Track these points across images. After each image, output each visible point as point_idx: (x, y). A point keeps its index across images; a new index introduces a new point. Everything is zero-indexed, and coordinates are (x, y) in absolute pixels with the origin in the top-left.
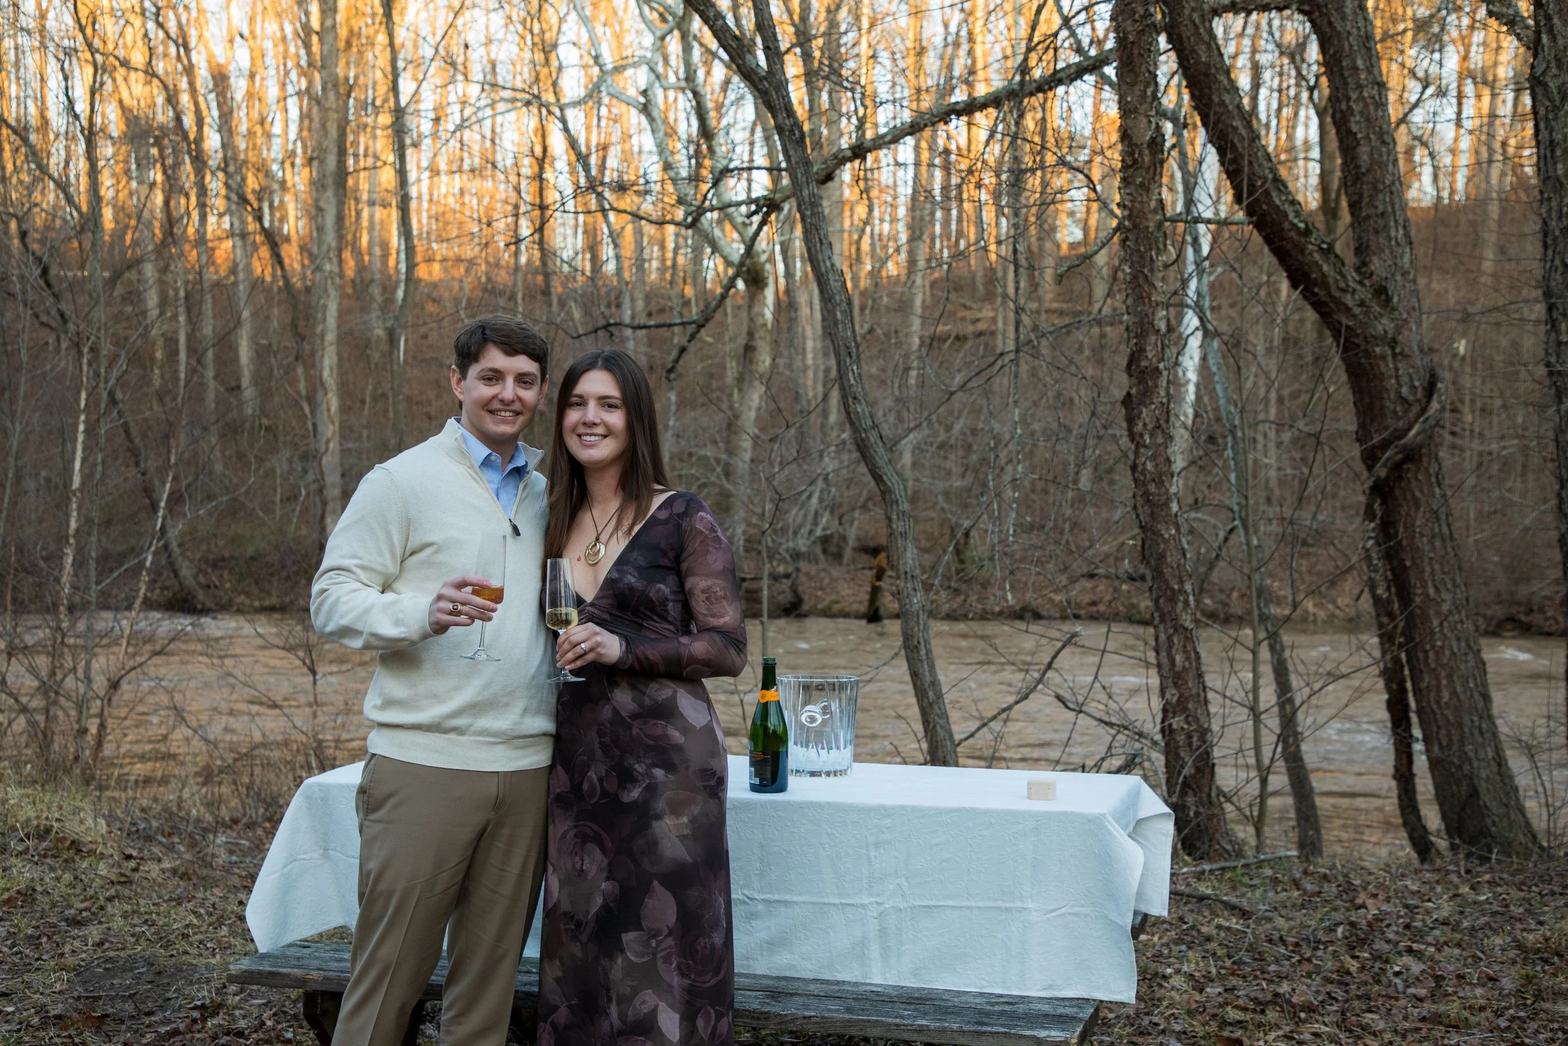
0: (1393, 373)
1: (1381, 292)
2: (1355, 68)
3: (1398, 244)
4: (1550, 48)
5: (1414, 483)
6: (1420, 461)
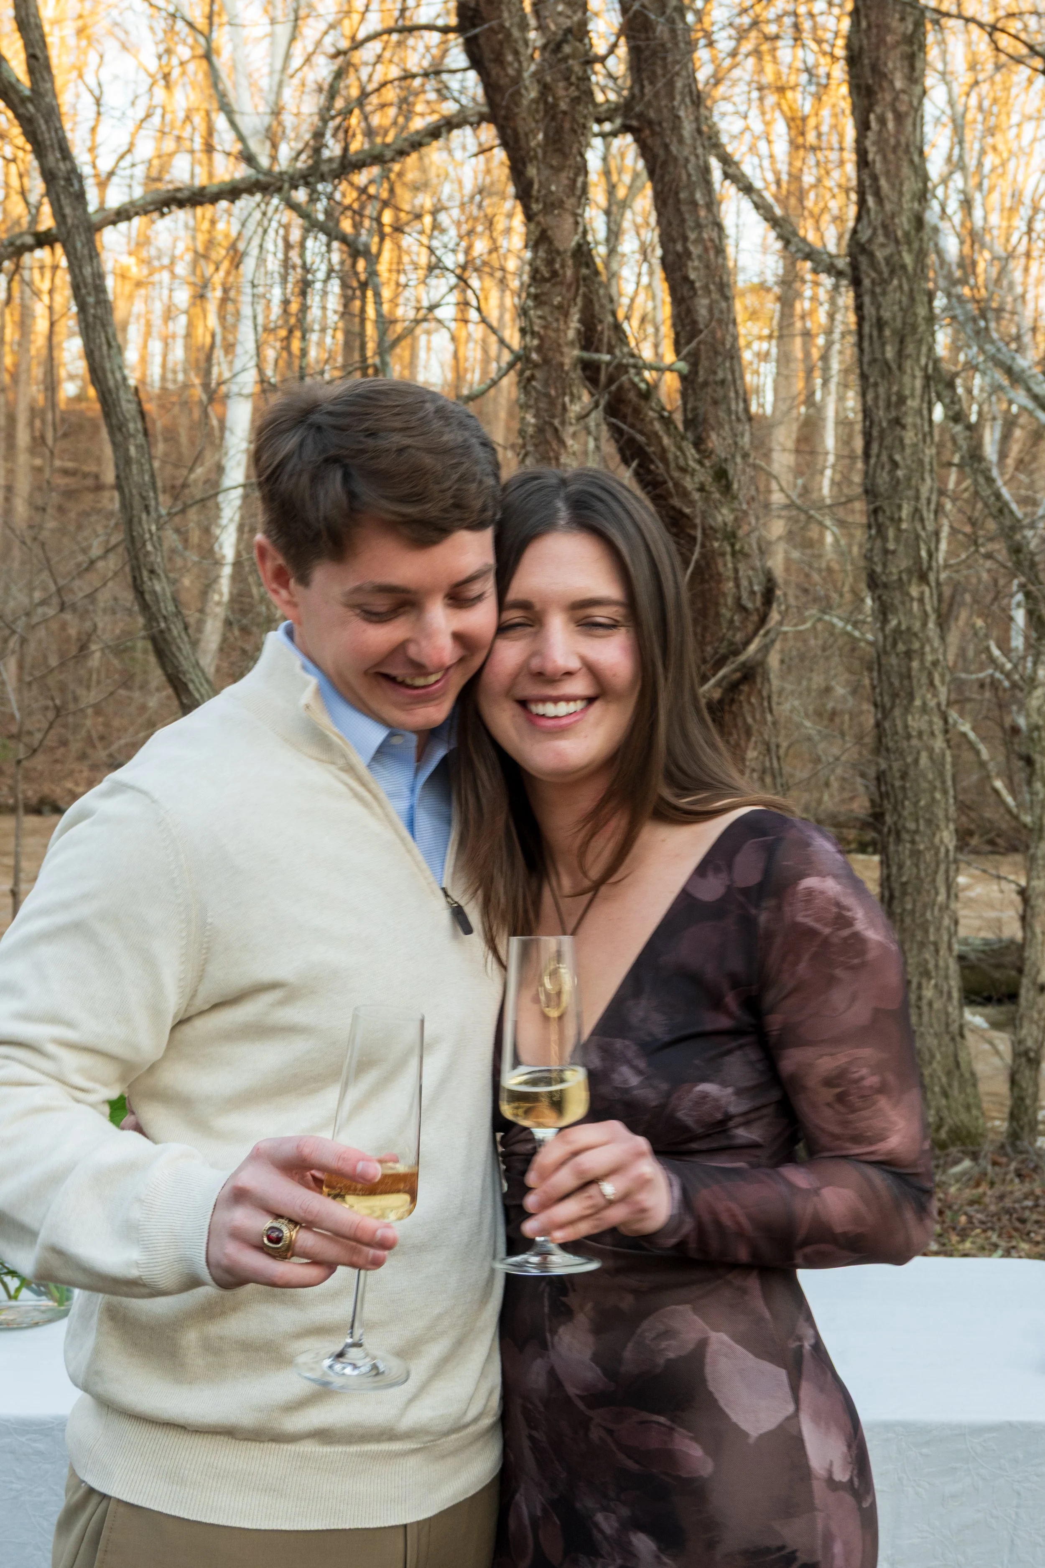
0: (730, 573)
1: (721, 475)
2: (694, 204)
3: (739, 420)
4: (877, 213)
5: (746, 708)
6: (755, 682)
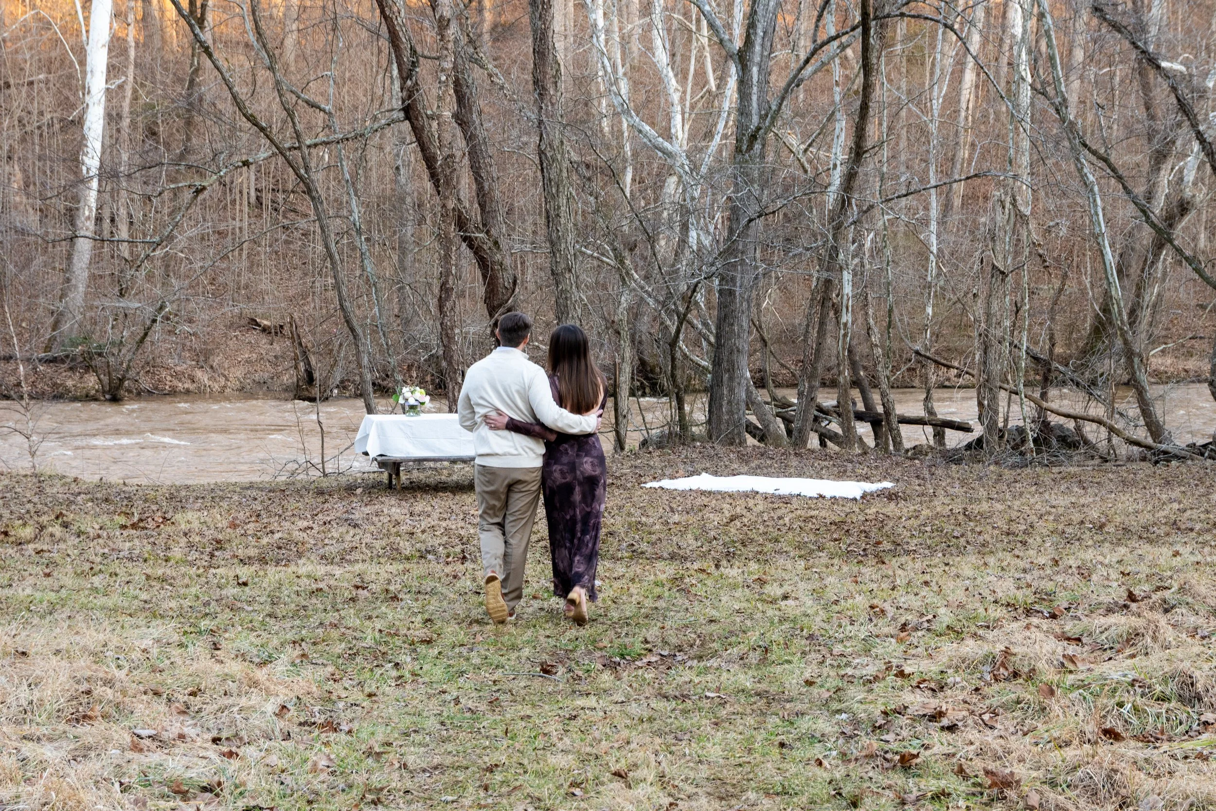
0: (501, 276)
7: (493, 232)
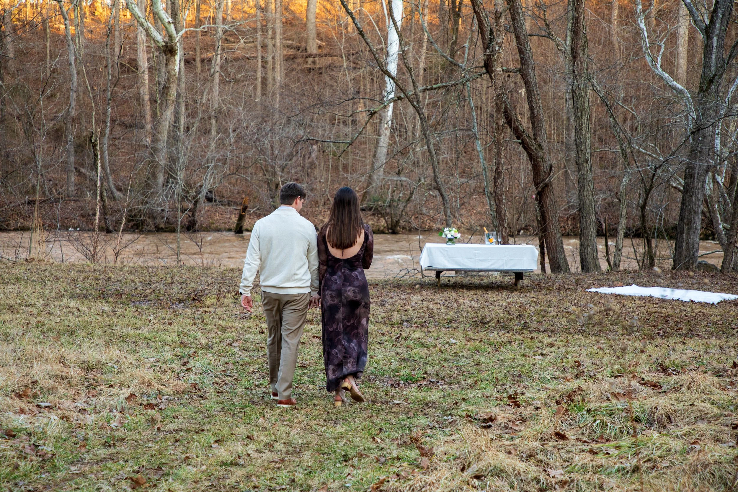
0: (542, 165)
5: (547, 192)
7: (538, 139)
